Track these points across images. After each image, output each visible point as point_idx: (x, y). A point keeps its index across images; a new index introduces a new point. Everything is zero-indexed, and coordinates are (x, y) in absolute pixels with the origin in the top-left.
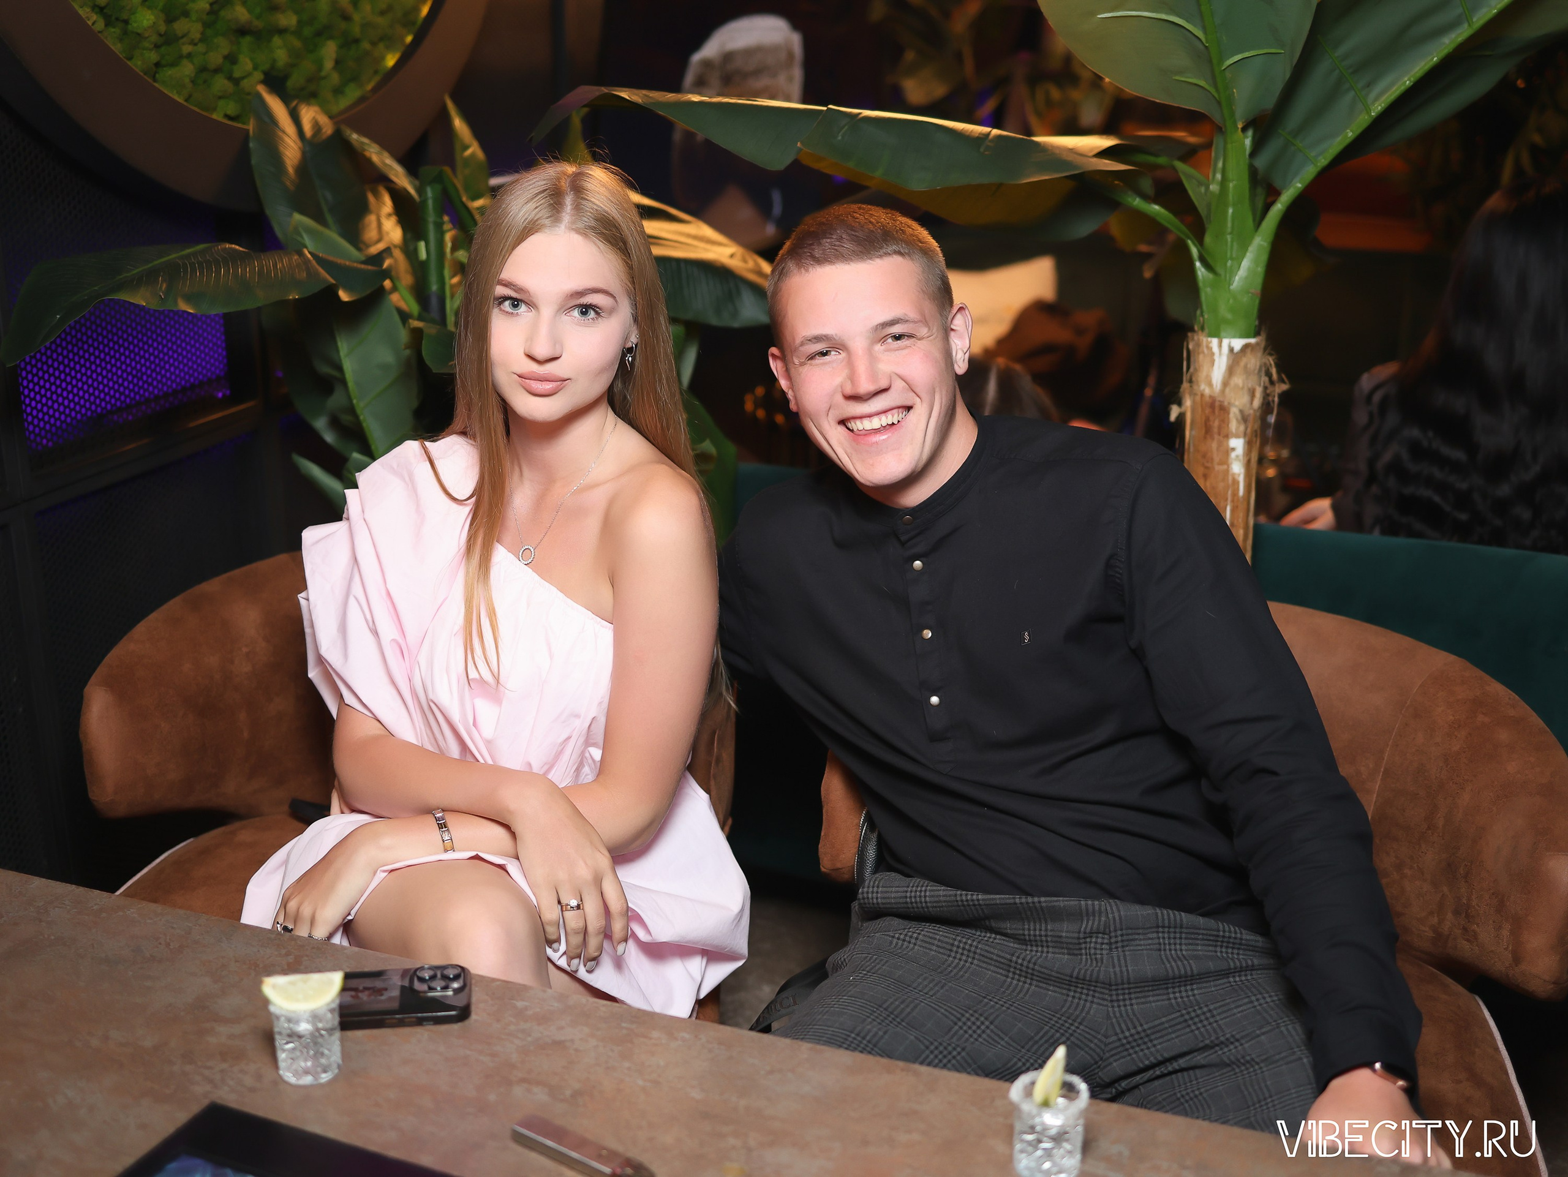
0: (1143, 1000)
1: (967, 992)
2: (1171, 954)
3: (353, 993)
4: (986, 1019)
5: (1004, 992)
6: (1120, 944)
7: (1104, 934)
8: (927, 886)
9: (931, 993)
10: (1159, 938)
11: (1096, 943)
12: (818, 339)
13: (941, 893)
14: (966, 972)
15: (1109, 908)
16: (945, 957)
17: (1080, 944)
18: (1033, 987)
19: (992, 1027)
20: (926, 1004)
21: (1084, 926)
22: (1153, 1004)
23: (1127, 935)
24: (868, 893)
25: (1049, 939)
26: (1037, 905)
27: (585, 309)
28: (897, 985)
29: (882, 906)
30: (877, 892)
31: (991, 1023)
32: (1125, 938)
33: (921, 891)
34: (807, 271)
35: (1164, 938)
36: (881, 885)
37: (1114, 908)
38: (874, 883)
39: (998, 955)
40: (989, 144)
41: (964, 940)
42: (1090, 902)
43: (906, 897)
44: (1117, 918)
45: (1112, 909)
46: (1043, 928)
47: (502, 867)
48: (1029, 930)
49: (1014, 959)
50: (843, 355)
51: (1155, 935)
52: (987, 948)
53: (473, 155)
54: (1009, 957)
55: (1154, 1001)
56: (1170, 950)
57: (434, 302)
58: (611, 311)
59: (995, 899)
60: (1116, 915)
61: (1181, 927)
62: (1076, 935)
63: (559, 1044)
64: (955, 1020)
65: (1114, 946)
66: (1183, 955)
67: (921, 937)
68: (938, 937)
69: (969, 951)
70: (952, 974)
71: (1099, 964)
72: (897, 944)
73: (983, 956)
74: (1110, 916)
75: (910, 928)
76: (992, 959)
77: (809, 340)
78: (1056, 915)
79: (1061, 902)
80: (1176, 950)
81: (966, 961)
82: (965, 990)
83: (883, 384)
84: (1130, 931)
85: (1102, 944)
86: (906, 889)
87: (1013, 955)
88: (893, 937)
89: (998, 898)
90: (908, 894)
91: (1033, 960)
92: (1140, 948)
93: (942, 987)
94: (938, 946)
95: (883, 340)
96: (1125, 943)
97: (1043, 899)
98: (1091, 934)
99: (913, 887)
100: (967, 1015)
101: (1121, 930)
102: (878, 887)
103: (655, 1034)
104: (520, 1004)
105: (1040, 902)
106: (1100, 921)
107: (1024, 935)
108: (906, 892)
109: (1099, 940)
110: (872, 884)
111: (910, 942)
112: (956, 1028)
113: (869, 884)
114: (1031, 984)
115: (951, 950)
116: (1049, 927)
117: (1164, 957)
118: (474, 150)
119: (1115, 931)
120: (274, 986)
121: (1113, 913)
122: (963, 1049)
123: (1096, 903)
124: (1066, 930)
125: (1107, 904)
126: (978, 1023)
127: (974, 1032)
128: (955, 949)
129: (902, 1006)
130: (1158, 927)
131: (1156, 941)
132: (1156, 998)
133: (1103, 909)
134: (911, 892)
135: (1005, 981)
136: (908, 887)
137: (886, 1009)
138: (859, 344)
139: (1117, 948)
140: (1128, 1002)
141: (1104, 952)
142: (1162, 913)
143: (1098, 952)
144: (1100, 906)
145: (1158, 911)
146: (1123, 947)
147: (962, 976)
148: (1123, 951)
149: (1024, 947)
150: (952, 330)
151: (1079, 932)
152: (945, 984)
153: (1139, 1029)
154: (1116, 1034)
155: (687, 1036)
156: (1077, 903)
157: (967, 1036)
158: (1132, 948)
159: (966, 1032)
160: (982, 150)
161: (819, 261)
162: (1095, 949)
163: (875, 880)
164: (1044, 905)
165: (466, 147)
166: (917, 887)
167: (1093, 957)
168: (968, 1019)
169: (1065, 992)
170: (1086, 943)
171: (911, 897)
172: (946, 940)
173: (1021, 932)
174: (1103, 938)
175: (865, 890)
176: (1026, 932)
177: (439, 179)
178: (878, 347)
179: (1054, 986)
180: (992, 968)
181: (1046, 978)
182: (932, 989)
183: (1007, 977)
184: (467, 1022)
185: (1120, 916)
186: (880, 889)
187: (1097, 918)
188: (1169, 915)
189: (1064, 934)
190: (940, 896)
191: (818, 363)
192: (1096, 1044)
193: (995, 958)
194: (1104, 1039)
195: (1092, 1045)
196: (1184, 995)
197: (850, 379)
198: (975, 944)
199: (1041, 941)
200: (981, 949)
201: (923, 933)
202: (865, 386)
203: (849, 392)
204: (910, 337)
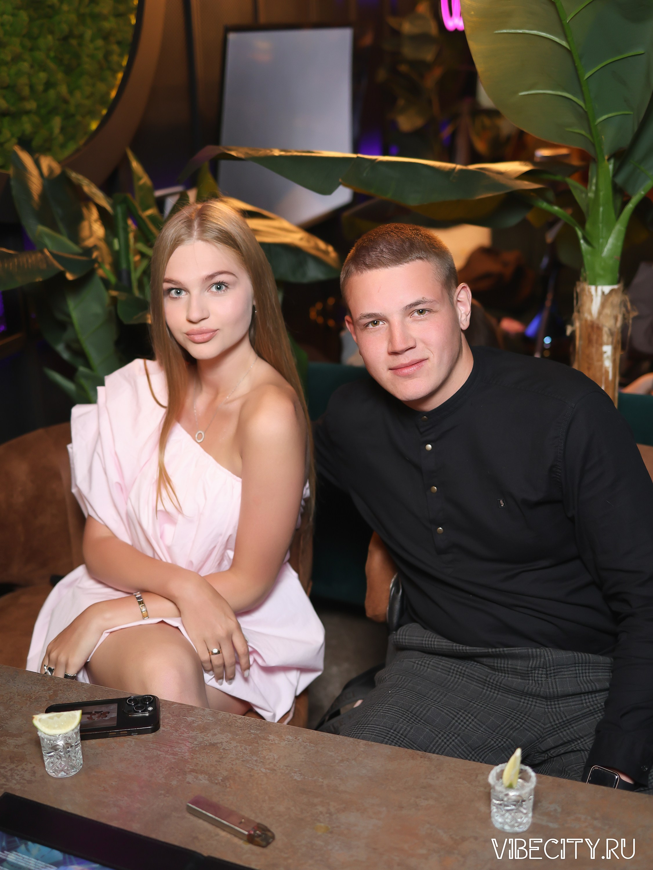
1: (460, 698)
2: (583, 679)
3: (89, 716)
4: (472, 715)
5: (482, 698)
6: (553, 674)
7: (543, 668)
8: (435, 638)
9: (438, 700)
10: (576, 670)
12: (369, 316)
14: (458, 686)
15: (546, 654)
16: (446, 676)
17: (528, 673)
18: (499, 696)
19: (475, 720)
20: (436, 707)
21: (531, 663)
22: (573, 707)
23: (557, 669)
25: (509, 670)
27: (218, 285)
28: (418, 696)
30: (405, 639)
31: (475, 718)
32: (555, 671)
33: (431, 641)
34: (362, 272)
35: (579, 670)
37: (549, 653)
38: (403, 632)
39: (478, 677)
40: (456, 175)
41: (458, 666)
42: (534, 650)
44: (551, 660)
45: (548, 654)
46: (506, 663)
47: (177, 628)
48: (497, 663)
49: (488, 679)
50: (387, 325)
51: (573, 668)
52: (471, 672)
53: (144, 184)
54: (485, 678)
55: (573, 705)
56: (583, 677)
57: (124, 275)
59: (476, 650)
60: (550, 658)
61: (589, 663)
62: (526, 669)
64: (453, 716)
65: (549, 676)
66: (590, 679)
67: (431, 663)
68: (442, 664)
69: (461, 673)
70: (451, 687)
71: (540, 686)
72: (417, 667)
73: (469, 676)
74: (547, 658)
75: (424, 658)
76: (474, 678)
77: (365, 317)
78: (513, 657)
80: (586, 676)
81: (459, 679)
82: (458, 697)
83: (411, 344)
84: (559, 667)
85: (542, 674)
86: (422, 637)
87: (487, 676)
88: (415, 663)
89: (478, 649)
91: (500, 681)
92: (564, 676)
93: (445, 696)
94: (441, 669)
95: (412, 313)
96: (556, 674)
98: (536, 668)
99: (426, 638)
100: (461, 713)
101: (554, 666)
102: (405, 634)
105: (504, 650)
106: (540, 661)
107: (494, 666)
108: (423, 639)
109: (540, 672)
111: (424, 666)
112: (454, 721)
114: (498, 694)
115: (450, 672)
116: (509, 663)
117: (579, 682)
118: (145, 180)
119: (550, 667)
120: (41, 721)
121: (548, 656)
122: (459, 735)
123: (538, 650)
124: (519, 665)
125: (544, 650)
126: (467, 718)
127: (465, 723)
128: (452, 671)
129: (421, 710)
130: (575, 664)
131: (575, 672)
132: (574, 703)
133: (542, 653)
134: (425, 640)
135: (482, 691)
138: (396, 319)
139: (551, 677)
140: (557, 706)
141: (543, 679)
142: (578, 656)
143: (540, 679)
144: (540, 652)
145: (576, 654)
146: (554, 676)
147: (456, 688)
148: (555, 678)
149: (495, 673)
150: (459, 301)
152: (447, 694)
153: (564, 719)
154: (551, 723)
156: (526, 650)
157: (460, 726)
158: (560, 677)
159: (460, 724)
160: (451, 178)
161: (370, 267)
162: (538, 677)
164: (506, 651)
165: (140, 179)
167: (537, 681)
168: (461, 716)
169: (518, 699)
170: (532, 673)
172: (447, 665)
173: (492, 664)
174: (542, 671)
176: (496, 665)
177: (125, 201)
178: (409, 318)
179: (512, 695)
180: (475, 683)
181: (508, 691)
182: (438, 697)
183: (484, 689)
184: (158, 732)
185: (552, 658)
186: (407, 637)
187: (539, 659)
188: (582, 655)
189: (518, 668)
191: (371, 329)
192: (538, 729)
193: (476, 677)
194: (543, 726)
195: (536, 729)
196: (591, 700)
197: (391, 340)
198: (464, 668)
199: (505, 670)
200: (468, 672)
201: (432, 661)
202: (399, 346)
203: (390, 350)
204: (428, 311)
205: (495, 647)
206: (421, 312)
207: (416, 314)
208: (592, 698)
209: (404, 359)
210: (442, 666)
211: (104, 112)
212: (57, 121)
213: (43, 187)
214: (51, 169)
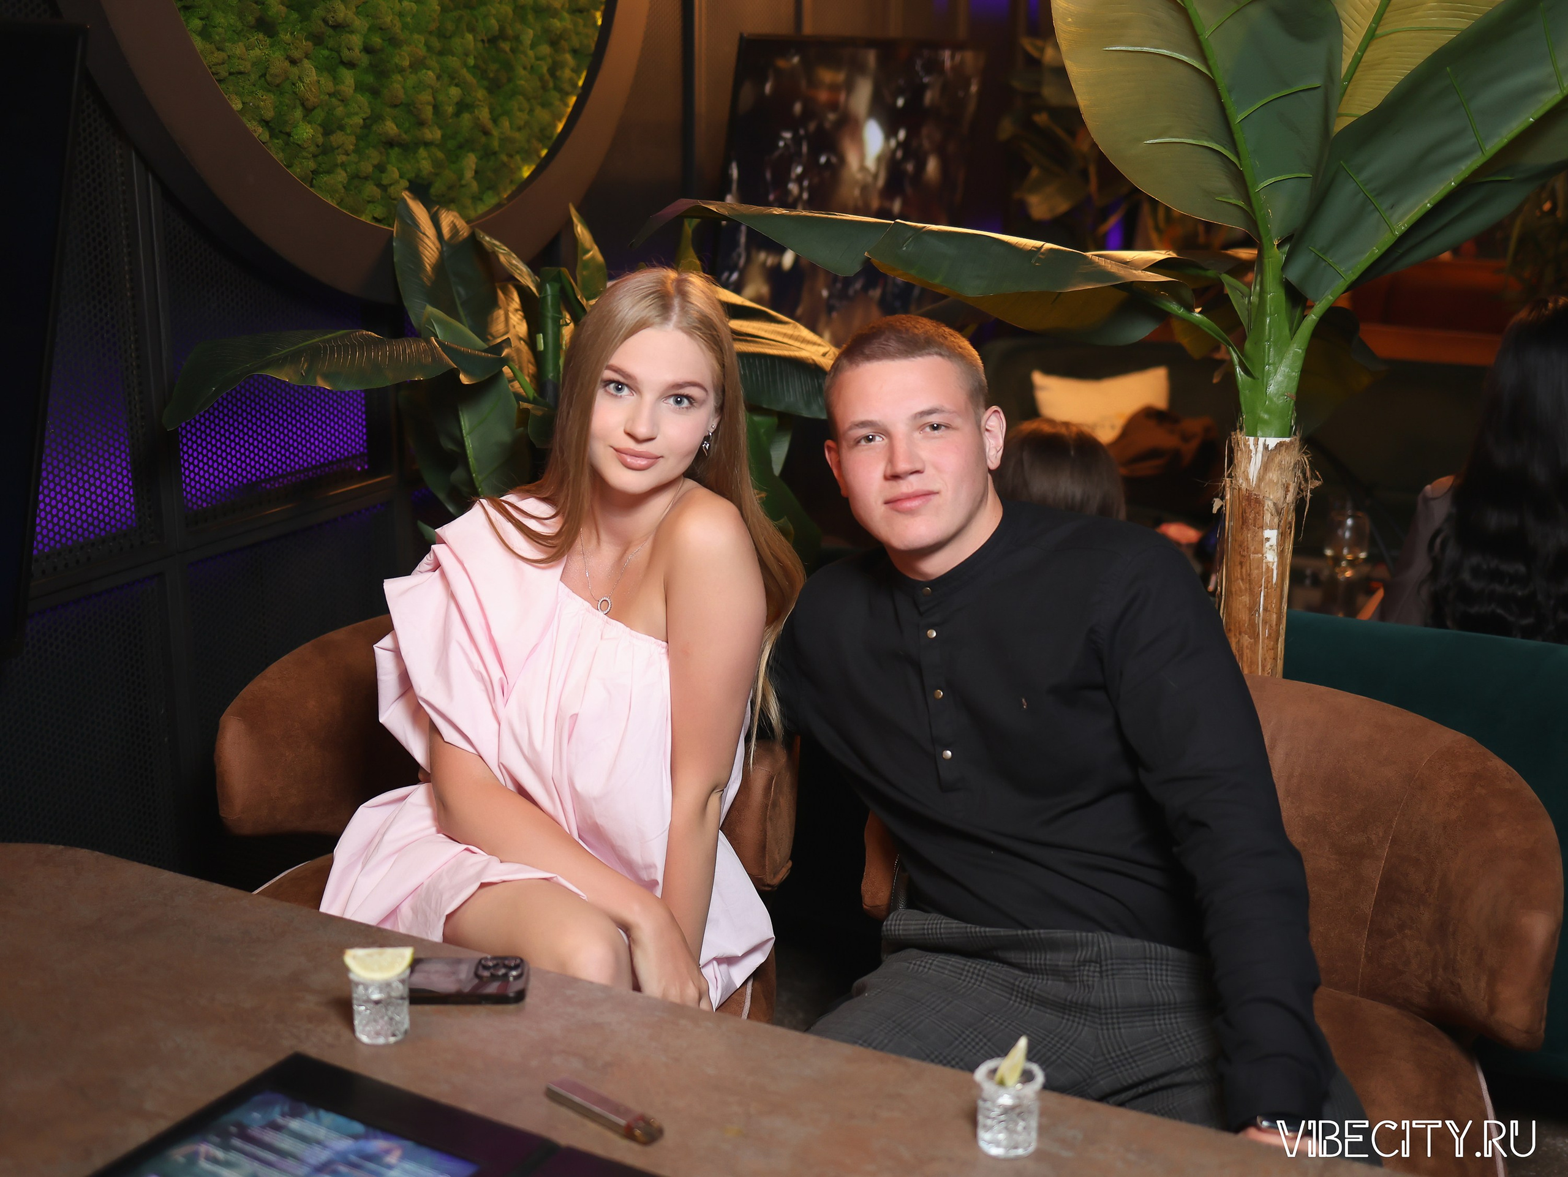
0: (1130, 1025)
1: (971, 1009)
2: (1157, 984)
4: (984, 1036)
5: (1005, 1011)
6: (1110, 973)
7: (1096, 962)
8: (943, 920)
9: (936, 1011)
10: (1146, 969)
11: (1089, 971)
12: (864, 424)
13: (954, 925)
14: (972, 993)
15: (1101, 939)
16: (957, 980)
17: (1074, 971)
18: (1032, 1010)
19: (989, 1044)
20: (932, 1021)
21: (1078, 956)
22: (1139, 1029)
23: (1117, 964)
24: (891, 925)
25: (1048, 968)
26: (1037, 936)
27: (679, 399)
28: (907, 1002)
29: (902, 937)
30: (899, 925)
31: (989, 1040)
32: (1115, 967)
33: (937, 924)
35: (1151, 969)
36: (903, 918)
37: (1106, 939)
38: (898, 916)
39: (1004, 980)
40: (1042, 256)
41: (974, 965)
42: (1084, 934)
43: (924, 929)
44: (1107, 949)
45: (1103, 940)
46: (1043, 958)
48: (1030, 959)
49: (1017, 983)
50: (886, 440)
51: (1142, 966)
52: (994, 973)
53: (593, 258)
54: (1012, 981)
55: (1140, 1026)
56: (1157, 980)
57: (550, 389)
58: (702, 403)
60: (1107, 946)
61: (1167, 960)
62: (1071, 964)
64: (957, 1036)
65: (1104, 975)
66: (1168, 985)
67: (935, 962)
68: (950, 963)
69: (978, 975)
70: (961, 992)
71: (1091, 990)
72: (914, 968)
73: (990, 980)
74: (1102, 946)
76: (998, 983)
77: (855, 426)
78: (1053, 946)
79: (1059, 934)
80: (1162, 980)
81: (974, 984)
82: (969, 1008)
83: (918, 467)
84: (1119, 961)
85: (1094, 972)
86: (924, 922)
87: (1016, 979)
88: (911, 963)
89: (1002, 930)
90: (926, 927)
91: (1032, 986)
92: (1128, 976)
93: (948, 1005)
94: (950, 971)
95: (921, 428)
96: (1115, 972)
97: (1042, 932)
98: (1085, 962)
99: (930, 920)
100: (967, 1032)
101: (1112, 959)
102: (900, 920)
105: (1039, 934)
106: (1092, 950)
107: (1026, 964)
108: (925, 924)
109: (1092, 969)
110: (895, 917)
111: (925, 967)
112: (957, 1042)
113: (893, 917)
114: (1031, 1007)
115: (961, 974)
116: (1048, 957)
117: (1150, 986)
118: (594, 254)
119: (1106, 960)
120: (355, 956)
121: (1104, 943)
123: (1090, 934)
124: (1061, 959)
125: (1099, 936)
126: (977, 1040)
127: (974, 1047)
128: (965, 973)
129: (909, 1020)
130: (1145, 958)
131: (1144, 971)
132: (1141, 1024)
133: (1096, 940)
134: (929, 924)
135: (1008, 1003)
136: (926, 920)
137: (894, 1022)
138: (900, 431)
139: (1107, 976)
140: (1116, 1026)
141: (1096, 980)
142: (1150, 947)
143: (1091, 979)
144: (1093, 937)
145: (1146, 944)
146: (1113, 975)
148: (1113, 979)
149: (1027, 975)
150: (986, 429)
151: (1074, 961)
152: (951, 1001)
153: (1124, 1050)
154: (1103, 1055)
156: (1072, 934)
157: (966, 1050)
158: (1121, 977)
159: (966, 1047)
161: (869, 358)
162: (1088, 976)
163: (899, 914)
164: (1042, 936)
165: (587, 251)
166: (934, 920)
167: (1085, 983)
168: (968, 1036)
169: (1061, 1015)
170: (1079, 971)
171: (928, 929)
172: (958, 965)
173: (1024, 961)
174: (1095, 967)
175: (889, 922)
176: (1028, 961)
177: (558, 278)
178: (917, 435)
179: (1051, 1009)
180: (998, 991)
181: (1043, 1002)
182: (938, 1005)
183: (1010, 999)
185: (1111, 948)
186: (902, 923)
187: (1090, 949)
188: (1156, 948)
189: (1060, 963)
190: (953, 928)
191: (864, 446)
192: (1084, 1063)
193: (1000, 982)
194: (1092, 1059)
195: (1081, 1064)
196: (1168, 1021)
197: (891, 460)
198: (983, 968)
199: (1041, 969)
200: (989, 974)
201: (937, 959)
202: (902, 466)
203: (889, 473)
204: (946, 427)
205: (1027, 928)
206: (935, 427)
207: (928, 429)
208: (1170, 1019)
209: (906, 487)
210: (952, 965)
211: (544, 153)
212: (470, 161)
213: (441, 253)
214: (454, 229)
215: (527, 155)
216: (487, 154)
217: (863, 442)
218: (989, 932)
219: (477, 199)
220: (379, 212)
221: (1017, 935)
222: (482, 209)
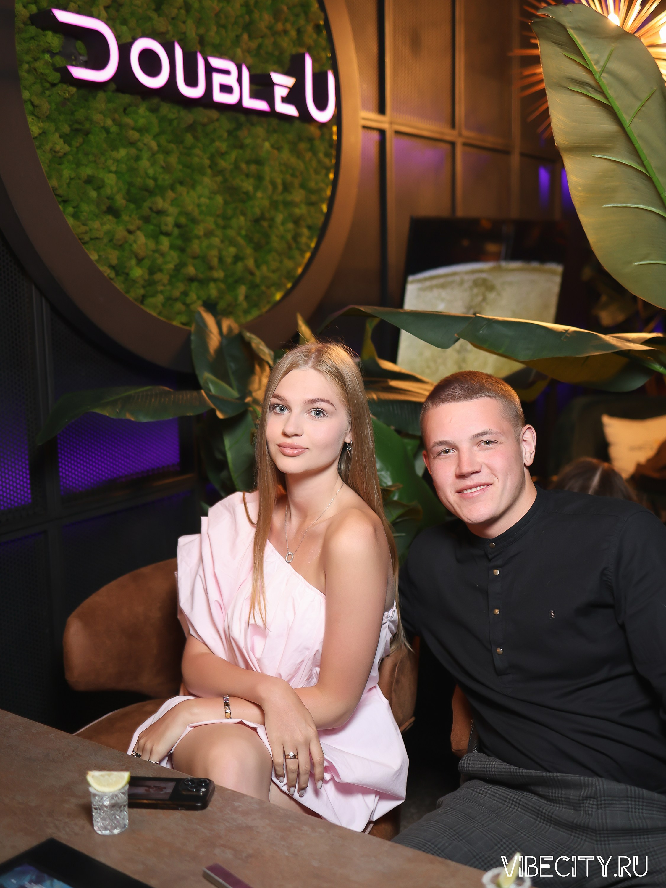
0: (616, 842)
2: (635, 815)
3: (147, 788)
5: (533, 829)
6: (603, 806)
7: (594, 798)
8: (496, 762)
9: (485, 825)
11: (589, 804)
12: (441, 443)
13: (503, 767)
14: (512, 815)
15: (597, 783)
16: (502, 805)
17: (580, 804)
18: (551, 828)
20: (481, 831)
21: (582, 793)
22: (623, 845)
23: (608, 800)
24: (464, 763)
25: (563, 799)
26: (556, 778)
27: (318, 412)
29: (471, 772)
30: (469, 764)
32: (607, 802)
33: (492, 765)
34: (437, 406)
35: (632, 804)
37: (601, 783)
38: (468, 758)
39: (532, 807)
40: (568, 335)
41: (514, 795)
42: (586, 778)
43: (484, 768)
44: (602, 789)
45: (599, 784)
46: (560, 793)
47: (255, 729)
48: (552, 793)
49: (541, 809)
50: (456, 452)
51: (626, 802)
52: (526, 801)
54: (538, 808)
56: (635, 812)
58: (332, 414)
59: (532, 773)
60: (601, 787)
61: (643, 798)
62: (578, 798)
63: (249, 828)
64: (496, 842)
65: (599, 807)
66: (643, 816)
67: (489, 792)
68: (499, 793)
69: (516, 802)
70: (503, 815)
71: (590, 816)
72: (475, 794)
73: (524, 806)
74: (598, 787)
75: (484, 786)
77: (437, 444)
78: (567, 785)
79: (570, 777)
80: (639, 813)
81: (514, 808)
83: (477, 469)
84: (610, 798)
85: (593, 804)
86: (484, 763)
87: (540, 807)
88: (473, 790)
89: (533, 772)
90: (485, 766)
91: (552, 811)
92: (616, 808)
94: (498, 798)
95: (479, 444)
96: (607, 805)
97: (559, 774)
98: (587, 798)
99: (488, 762)
100: (505, 841)
101: (605, 797)
102: (470, 760)
103: (305, 828)
104: (236, 804)
105: (557, 776)
106: (592, 790)
107: (549, 796)
108: (485, 764)
109: (591, 802)
110: (467, 758)
111: (482, 794)
112: (496, 848)
113: (465, 758)
114: (550, 826)
116: (564, 792)
117: (631, 816)
119: (601, 797)
120: (93, 777)
121: (599, 786)
123: (591, 779)
124: (572, 794)
125: (597, 780)
126: (511, 846)
129: (465, 830)
130: (628, 797)
131: (627, 805)
133: (594, 783)
134: (487, 764)
135: (535, 823)
136: (486, 762)
138: (465, 446)
139: (601, 808)
140: (607, 842)
141: (594, 810)
142: (631, 789)
143: (591, 809)
144: (593, 781)
145: (628, 787)
146: (605, 807)
148: (605, 810)
149: (550, 803)
150: (524, 440)
151: (580, 797)
152: (497, 820)
155: (323, 831)
156: (579, 778)
158: (610, 809)
160: (562, 338)
161: (444, 401)
162: (589, 807)
163: (469, 756)
164: (559, 778)
166: (491, 762)
167: (587, 812)
168: (505, 843)
170: (583, 803)
171: (487, 768)
172: (503, 794)
173: (547, 794)
174: (593, 801)
175: (463, 762)
176: (551, 794)
178: (476, 448)
180: (529, 814)
181: (559, 823)
182: (486, 822)
183: (537, 820)
184: (204, 811)
185: (604, 788)
187: (590, 788)
188: (635, 789)
189: (571, 797)
190: (502, 768)
191: (443, 456)
193: (530, 808)
196: (642, 841)
197: (459, 465)
198: (519, 798)
199: (559, 800)
200: (523, 802)
201: (491, 789)
202: (466, 469)
203: (458, 473)
204: (494, 442)
205: (550, 772)
206: (488, 443)
207: (483, 444)
208: (644, 839)
209: (468, 482)
210: (499, 794)
211: (289, 285)
212: (242, 290)
213: (221, 344)
214: (230, 329)
215: (279, 286)
216: (253, 286)
217: (442, 454)
218: (525, 772)
219: (246, 312)
220: (184, 319)
221: (543, 776)
222: (250, 318)
